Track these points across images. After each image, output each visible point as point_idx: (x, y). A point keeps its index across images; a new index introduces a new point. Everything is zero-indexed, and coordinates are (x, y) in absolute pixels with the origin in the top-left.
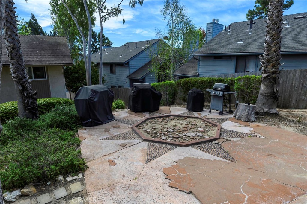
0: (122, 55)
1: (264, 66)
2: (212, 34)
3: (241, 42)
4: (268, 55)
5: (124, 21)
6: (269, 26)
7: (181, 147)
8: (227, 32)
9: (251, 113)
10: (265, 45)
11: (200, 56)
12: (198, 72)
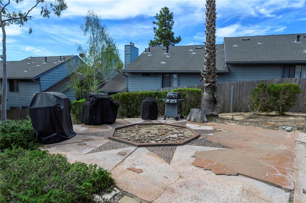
0: (27, 70)
1: (206, 78)
2: (130, 56)
3: (163, 63)
4: (208, 69)
5: (31, 31)
6: (208, 46)
7: (179, 146)
8: (148, 54)
9: (204, 115)
10: (205, 60)
11: (128, 72)
12: (127, 88)
